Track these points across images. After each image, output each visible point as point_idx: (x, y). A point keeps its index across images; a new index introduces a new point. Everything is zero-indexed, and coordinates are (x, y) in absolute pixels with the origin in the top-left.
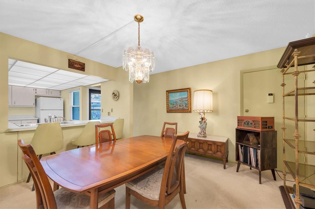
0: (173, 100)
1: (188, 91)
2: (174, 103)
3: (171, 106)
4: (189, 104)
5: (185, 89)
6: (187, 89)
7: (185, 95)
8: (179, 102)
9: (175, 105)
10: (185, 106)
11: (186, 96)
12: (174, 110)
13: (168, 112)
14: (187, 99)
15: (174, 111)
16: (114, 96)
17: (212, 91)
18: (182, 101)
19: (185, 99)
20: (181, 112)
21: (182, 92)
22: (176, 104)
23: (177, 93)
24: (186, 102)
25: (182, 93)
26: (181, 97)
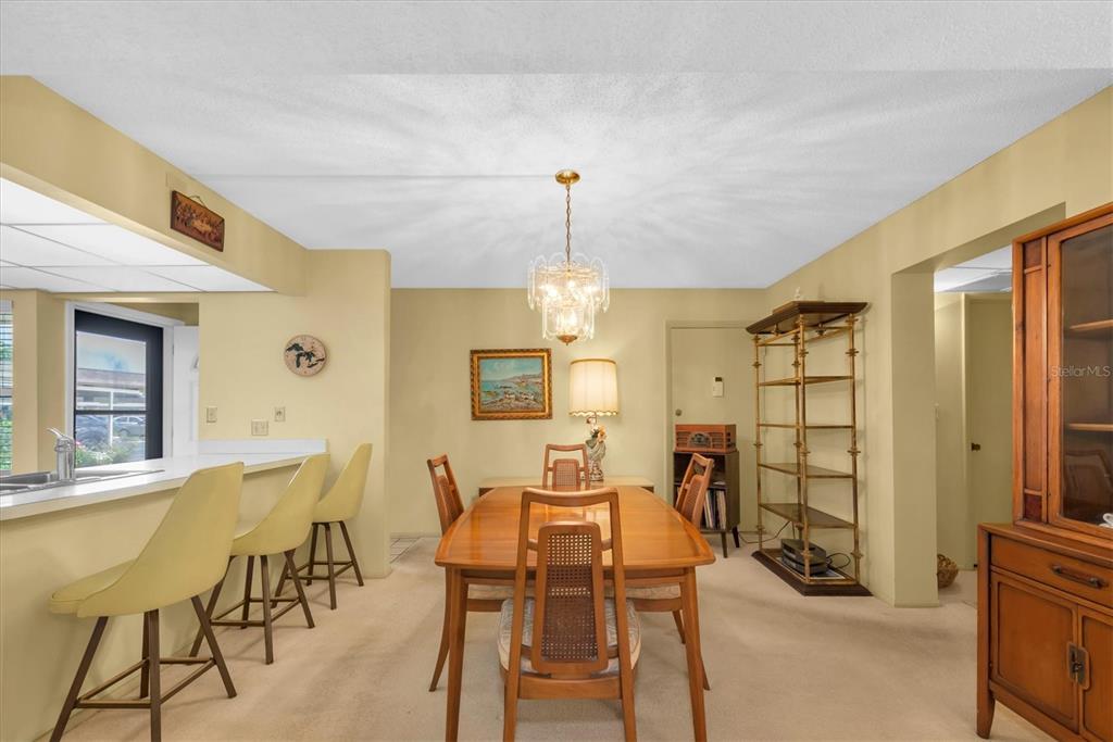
0: (495, 382)
1: (543, 357)
2: (498, 391)
3: (486, 399)
4: (547, 395)
5: (534, 351)
6: (542, 350)
7: (532, 368)
8: (515, 389)
9: (501, 397)
10: (535, 400)
11: (538, 372)
12: (497, 412)
13: (475, 417)
14: (540, 380)
15: (496, 415)
16: (299, 356)
17: (614, 363)
18: (524, 384)
19: (534, 380)
20: (522, 418)
21: (526, 360)
22: (506, 393)
23: (507, 361)
24: (538, 389)
25: (526, 362)
26: (520, 374)
